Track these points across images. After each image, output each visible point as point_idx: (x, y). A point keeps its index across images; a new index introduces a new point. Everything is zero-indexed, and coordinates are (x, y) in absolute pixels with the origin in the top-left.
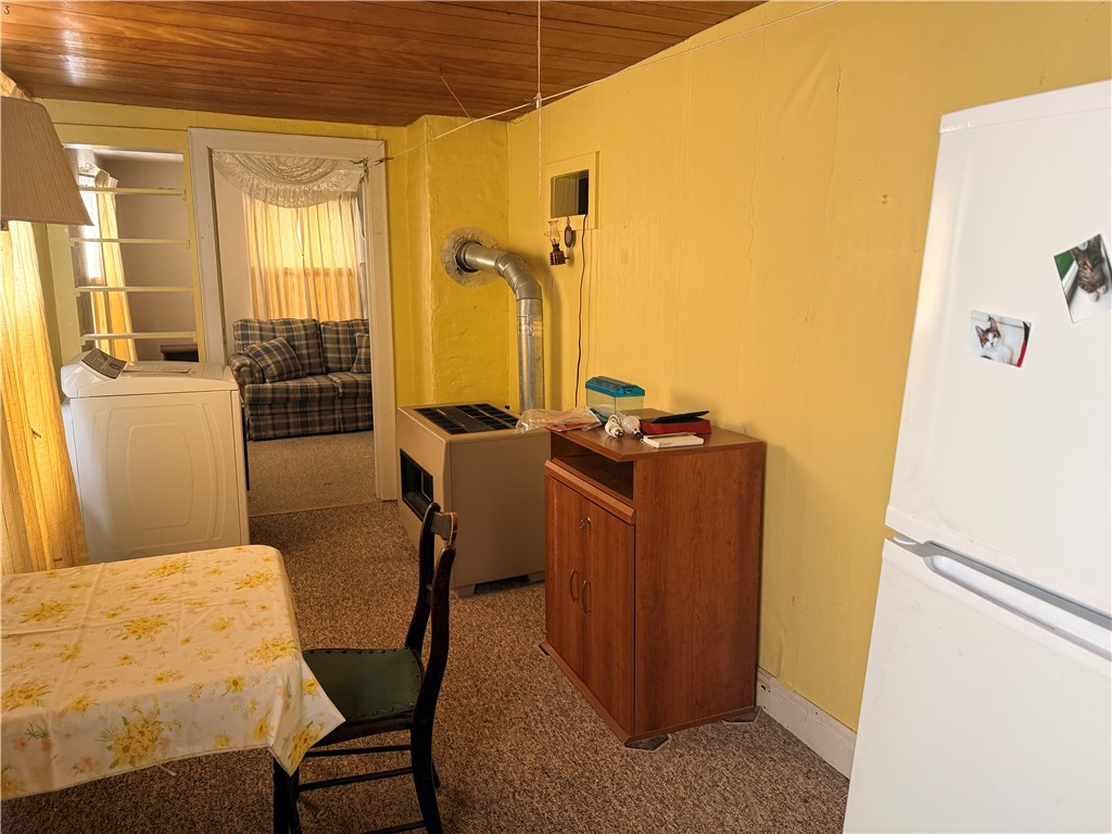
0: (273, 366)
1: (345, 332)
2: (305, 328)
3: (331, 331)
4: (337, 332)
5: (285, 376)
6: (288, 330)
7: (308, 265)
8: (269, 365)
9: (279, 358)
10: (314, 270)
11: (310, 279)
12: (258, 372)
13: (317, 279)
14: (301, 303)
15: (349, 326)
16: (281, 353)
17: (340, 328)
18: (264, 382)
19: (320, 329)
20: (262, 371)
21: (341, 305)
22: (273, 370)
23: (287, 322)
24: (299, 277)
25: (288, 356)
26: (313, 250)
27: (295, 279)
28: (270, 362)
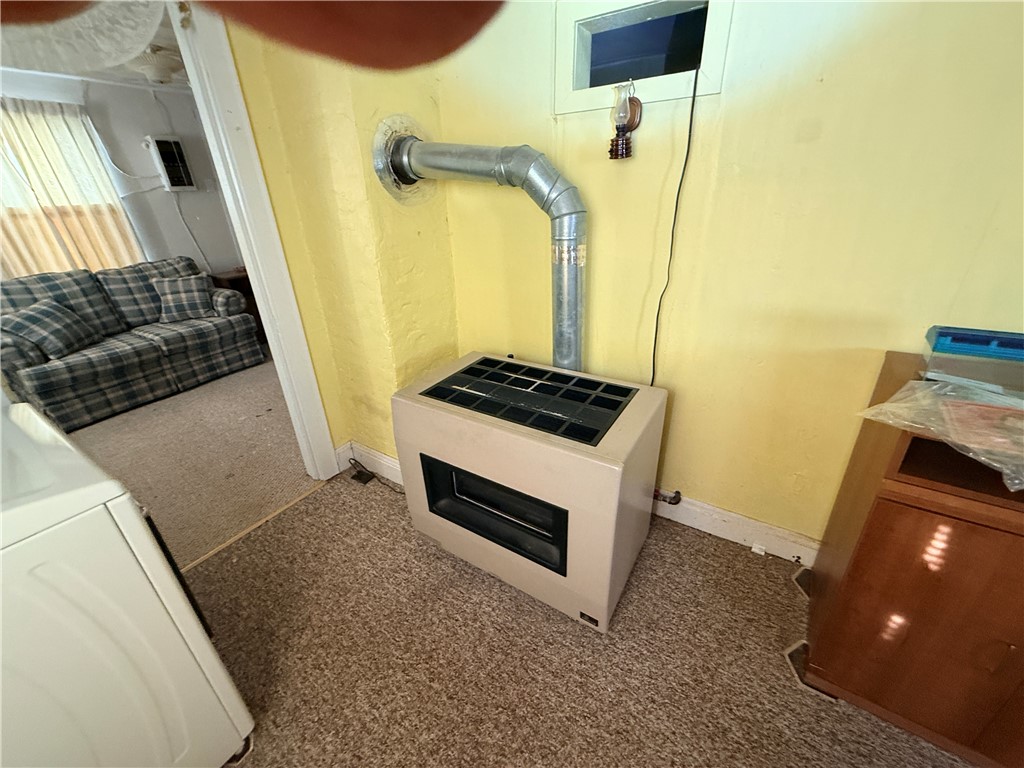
0: (52, 337)
1: (135, 280)
2: (77, 282)
3: (115, 281)
4: (125, 281)
5: (77, 346)
6: (52, 288)
7: (46, 203)
8: (45, 338)
9: (57, 326)
10: (57, 208)
11: (57, 220)
12: (32, 350)
13: (67, 220)
14: (54, 253)
15: (137, 272)
16: (57, 320)
17: (127, 276)
18: (48, 360)
19: (98, 280)
20: (37, 346)
21: (113, 248)
22: (53, 342)
23: (44, 278)
24: (37, 218)
25: (68, 321)
26: (46, 183)
27: (32, 223)
28: (45, 333)
